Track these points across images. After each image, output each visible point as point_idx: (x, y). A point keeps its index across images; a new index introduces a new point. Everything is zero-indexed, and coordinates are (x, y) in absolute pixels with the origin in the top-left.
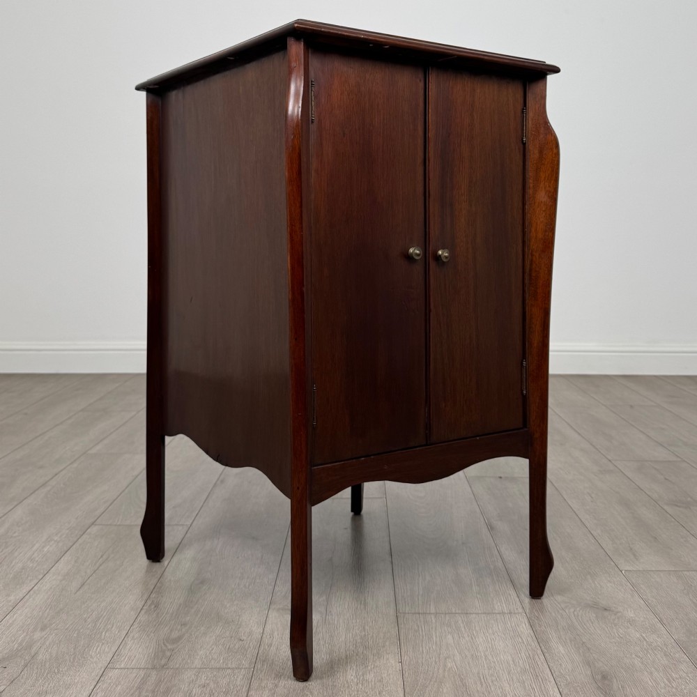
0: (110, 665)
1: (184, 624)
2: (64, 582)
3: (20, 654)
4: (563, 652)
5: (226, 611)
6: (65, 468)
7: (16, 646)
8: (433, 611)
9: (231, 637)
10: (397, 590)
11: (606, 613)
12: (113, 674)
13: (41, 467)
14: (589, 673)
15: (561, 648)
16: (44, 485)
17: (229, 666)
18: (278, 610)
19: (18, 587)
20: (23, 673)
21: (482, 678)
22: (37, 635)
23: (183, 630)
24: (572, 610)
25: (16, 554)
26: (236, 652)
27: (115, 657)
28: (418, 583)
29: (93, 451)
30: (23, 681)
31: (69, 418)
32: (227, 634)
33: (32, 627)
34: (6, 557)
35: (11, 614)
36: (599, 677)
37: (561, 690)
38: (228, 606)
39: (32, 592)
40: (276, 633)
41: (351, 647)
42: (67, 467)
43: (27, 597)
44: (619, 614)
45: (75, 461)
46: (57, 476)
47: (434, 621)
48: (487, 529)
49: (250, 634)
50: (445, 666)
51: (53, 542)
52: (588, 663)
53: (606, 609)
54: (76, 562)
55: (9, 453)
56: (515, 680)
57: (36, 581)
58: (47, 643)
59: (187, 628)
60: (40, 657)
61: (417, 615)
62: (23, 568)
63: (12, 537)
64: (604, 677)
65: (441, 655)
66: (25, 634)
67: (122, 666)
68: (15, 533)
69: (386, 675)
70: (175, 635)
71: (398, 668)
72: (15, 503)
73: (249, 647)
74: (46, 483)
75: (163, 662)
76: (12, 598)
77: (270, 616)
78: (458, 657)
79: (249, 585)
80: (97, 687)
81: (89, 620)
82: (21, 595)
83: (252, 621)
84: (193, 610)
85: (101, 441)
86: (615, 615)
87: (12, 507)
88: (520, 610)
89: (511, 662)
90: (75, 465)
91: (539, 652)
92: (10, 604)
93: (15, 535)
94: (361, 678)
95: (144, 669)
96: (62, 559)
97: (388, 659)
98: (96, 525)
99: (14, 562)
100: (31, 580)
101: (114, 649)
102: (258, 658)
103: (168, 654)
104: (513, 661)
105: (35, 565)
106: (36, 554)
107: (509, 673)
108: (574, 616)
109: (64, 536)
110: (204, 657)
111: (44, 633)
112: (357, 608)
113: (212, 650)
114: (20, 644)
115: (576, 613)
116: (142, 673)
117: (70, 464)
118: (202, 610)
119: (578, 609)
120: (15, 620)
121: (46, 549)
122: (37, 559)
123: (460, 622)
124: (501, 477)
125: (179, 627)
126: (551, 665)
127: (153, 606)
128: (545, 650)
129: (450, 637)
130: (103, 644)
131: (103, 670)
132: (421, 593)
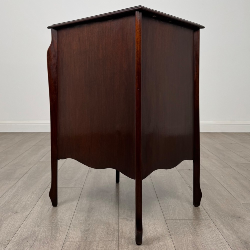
0: (66, 240)
1: (89, 224)
2: (41, 209)
3: (32, 236)
4: (228, 234)
5: (103, 219)
6: (32, 167)
7: (30, 233)
8: (178, 219)
9: (107, 229)
10: (163, 211)
11: (240, 219)
12: (67, 243)
13: (24, 166)
14: (240, 241)
15: (228, 233)
16: (26, 173)
17: (109, 240)
18: (122, 218)
19: (25, 211)
20: (34, 243)
21: (202, 243)
22: (36, 229)
23: (89, 226)
24: (227, 218)
25: (22, 198)
26: (111, 235)
27: (67, 237)
28: (170, 209)
29: (41, 160)
30: (35, 246)
31: (30, 148)
32: (106, 228)
33: (34, 226)
34: (19, 200)
35: (25, 221)
36: (244, 243)
37: (231, 248)
38: (103, 217)
39: (31, 212)
40: (123, 227)
41: (152, 232)
42: (33, 166)
43: (30, 214)
44: (245, 219)
45: (36, 164)
46: (31, 169)
47: (179, 222)
48: (189, 189)
49: (114, 228)
50: (187, 239)
51: (34, 194)
52: (239, 238)
53: (239, 217)
54: (44, 201)
55: (11, 161)
56: (214, 244)
57: (31, 209)
58: (41, 232)
59: (90, 225)
60: (39, 237)
61: (173, 220)
62: (26, 204)
63: (19, 192)
64: (246, 243)
65: (185, 235)
66: (32, 228)
67: (70, 240)
68: (20, 190)
69: (167, 243)
70: (87, 228)
71: (171, 240)
72: (18, 180)
73: (115, 233)
74: (27, 172)
75: (85, 238)
76: (24, 215)
77: (120, 221)
78: (191, 236)
79: (109, 210)
80: (63, 248)
81: (54, 223)
82: (27, 214)
83: (113, 223)
84: (91, 219)
85: (43, 157)
86: (243, 219)
87: (17, 181)
88: (209, 218)
89: (211, 238)
90: (36, 165)
91: (220, 233)
92: (24, 217)
93: (20, 191)
94: (158, 244)
95: (79, 241)
96: (39, 200)
97: (166, 237)
98: (49, 187)
99: (22, 202)
100: (30, 208)
101: (66, 234)
102: (119, 237)
103: (86, 235)
104: (212, 237)
105: (30, 203)
106: (29, 199)
107: (211, 242)
108: (229, 220)
109: (38, 191)
110: (99, 236)
111: (39, 228)
112: (150, 218)
113: (102, 234)
114: (31, 232)
115: (229, 219)
116: (78, 243)
117: (34, 165)
118: (94, 219)
119: (230, 217)
120: (27, 223)
121: (32, 197)
122: (30, 200)
123: (189, 223)
124: (189, 170)
125: (87, 225)
126: (226, 238)
127: (76, 218)
128: (222, 233)
129: (186, 228)
130: (61, 232)
131: (63, 242)
132: (172, 212)
